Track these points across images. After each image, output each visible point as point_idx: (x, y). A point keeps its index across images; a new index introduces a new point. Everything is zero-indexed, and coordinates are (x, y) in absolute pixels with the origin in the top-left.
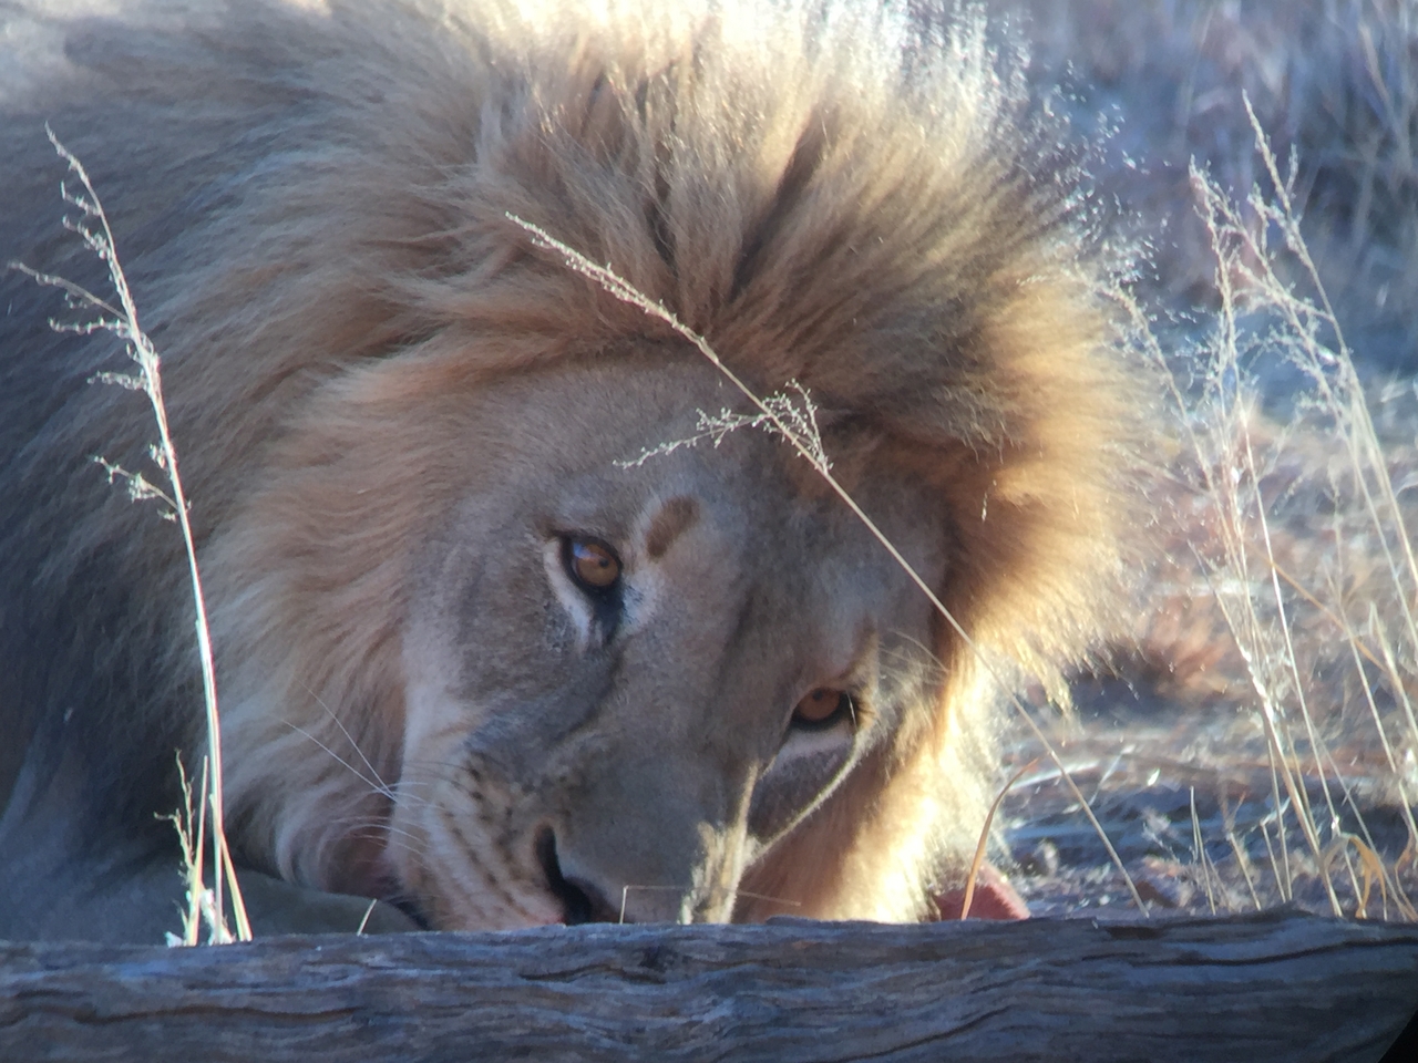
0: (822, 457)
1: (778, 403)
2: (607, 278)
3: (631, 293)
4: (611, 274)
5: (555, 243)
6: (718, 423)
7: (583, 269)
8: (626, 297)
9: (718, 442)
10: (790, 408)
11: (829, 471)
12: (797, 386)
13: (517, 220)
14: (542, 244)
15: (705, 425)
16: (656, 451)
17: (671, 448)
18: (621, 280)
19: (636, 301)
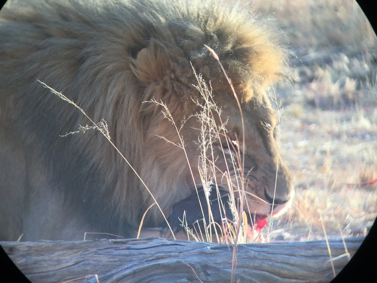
0: (109, 136)
1: (101, 124)
2: (60, 95)
3: (66, 98)
4: (61, 94)
5: (48, 87)
6: (84, 128)
7: (55, 93)
8: (65, 99)
9: (84, 132)
10: (103, 125)
11: (110, 139)
12: (104, 120)
13: (40, 81)
14: (45, 87)
15: (81, 128)
16: (69, 133)
17: (73, 133)
18: (63, 96)
19: (67, 100)
